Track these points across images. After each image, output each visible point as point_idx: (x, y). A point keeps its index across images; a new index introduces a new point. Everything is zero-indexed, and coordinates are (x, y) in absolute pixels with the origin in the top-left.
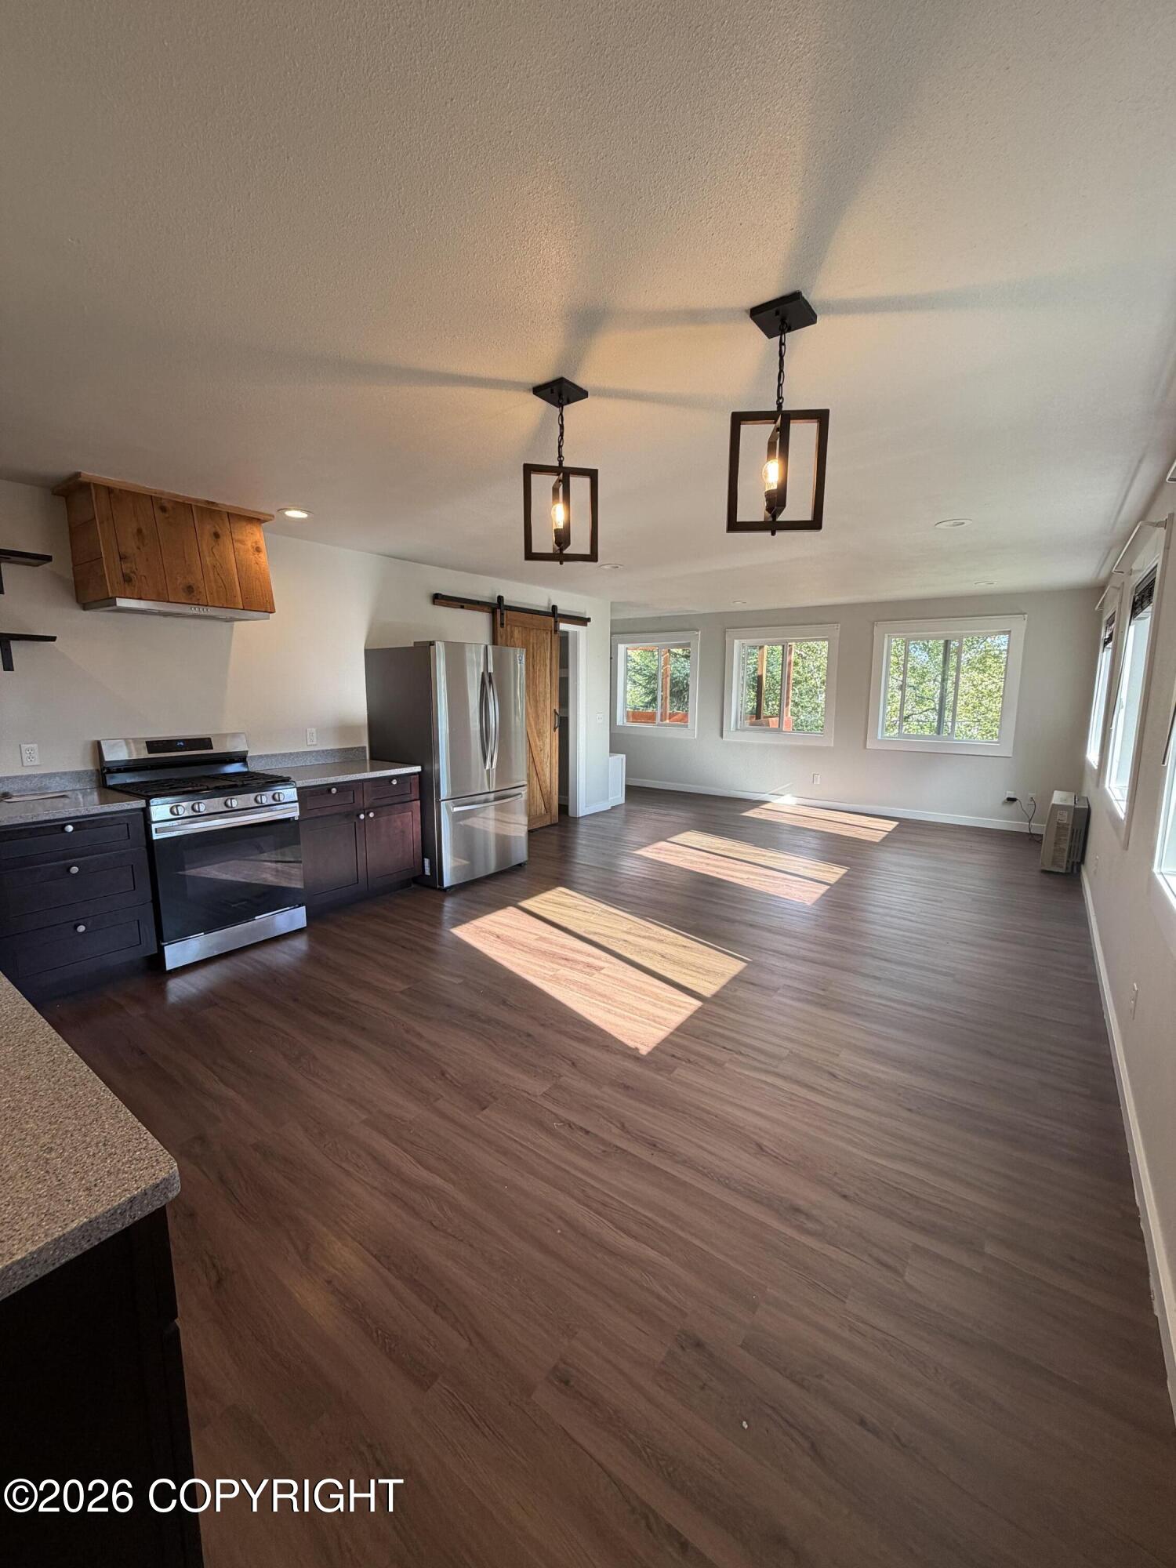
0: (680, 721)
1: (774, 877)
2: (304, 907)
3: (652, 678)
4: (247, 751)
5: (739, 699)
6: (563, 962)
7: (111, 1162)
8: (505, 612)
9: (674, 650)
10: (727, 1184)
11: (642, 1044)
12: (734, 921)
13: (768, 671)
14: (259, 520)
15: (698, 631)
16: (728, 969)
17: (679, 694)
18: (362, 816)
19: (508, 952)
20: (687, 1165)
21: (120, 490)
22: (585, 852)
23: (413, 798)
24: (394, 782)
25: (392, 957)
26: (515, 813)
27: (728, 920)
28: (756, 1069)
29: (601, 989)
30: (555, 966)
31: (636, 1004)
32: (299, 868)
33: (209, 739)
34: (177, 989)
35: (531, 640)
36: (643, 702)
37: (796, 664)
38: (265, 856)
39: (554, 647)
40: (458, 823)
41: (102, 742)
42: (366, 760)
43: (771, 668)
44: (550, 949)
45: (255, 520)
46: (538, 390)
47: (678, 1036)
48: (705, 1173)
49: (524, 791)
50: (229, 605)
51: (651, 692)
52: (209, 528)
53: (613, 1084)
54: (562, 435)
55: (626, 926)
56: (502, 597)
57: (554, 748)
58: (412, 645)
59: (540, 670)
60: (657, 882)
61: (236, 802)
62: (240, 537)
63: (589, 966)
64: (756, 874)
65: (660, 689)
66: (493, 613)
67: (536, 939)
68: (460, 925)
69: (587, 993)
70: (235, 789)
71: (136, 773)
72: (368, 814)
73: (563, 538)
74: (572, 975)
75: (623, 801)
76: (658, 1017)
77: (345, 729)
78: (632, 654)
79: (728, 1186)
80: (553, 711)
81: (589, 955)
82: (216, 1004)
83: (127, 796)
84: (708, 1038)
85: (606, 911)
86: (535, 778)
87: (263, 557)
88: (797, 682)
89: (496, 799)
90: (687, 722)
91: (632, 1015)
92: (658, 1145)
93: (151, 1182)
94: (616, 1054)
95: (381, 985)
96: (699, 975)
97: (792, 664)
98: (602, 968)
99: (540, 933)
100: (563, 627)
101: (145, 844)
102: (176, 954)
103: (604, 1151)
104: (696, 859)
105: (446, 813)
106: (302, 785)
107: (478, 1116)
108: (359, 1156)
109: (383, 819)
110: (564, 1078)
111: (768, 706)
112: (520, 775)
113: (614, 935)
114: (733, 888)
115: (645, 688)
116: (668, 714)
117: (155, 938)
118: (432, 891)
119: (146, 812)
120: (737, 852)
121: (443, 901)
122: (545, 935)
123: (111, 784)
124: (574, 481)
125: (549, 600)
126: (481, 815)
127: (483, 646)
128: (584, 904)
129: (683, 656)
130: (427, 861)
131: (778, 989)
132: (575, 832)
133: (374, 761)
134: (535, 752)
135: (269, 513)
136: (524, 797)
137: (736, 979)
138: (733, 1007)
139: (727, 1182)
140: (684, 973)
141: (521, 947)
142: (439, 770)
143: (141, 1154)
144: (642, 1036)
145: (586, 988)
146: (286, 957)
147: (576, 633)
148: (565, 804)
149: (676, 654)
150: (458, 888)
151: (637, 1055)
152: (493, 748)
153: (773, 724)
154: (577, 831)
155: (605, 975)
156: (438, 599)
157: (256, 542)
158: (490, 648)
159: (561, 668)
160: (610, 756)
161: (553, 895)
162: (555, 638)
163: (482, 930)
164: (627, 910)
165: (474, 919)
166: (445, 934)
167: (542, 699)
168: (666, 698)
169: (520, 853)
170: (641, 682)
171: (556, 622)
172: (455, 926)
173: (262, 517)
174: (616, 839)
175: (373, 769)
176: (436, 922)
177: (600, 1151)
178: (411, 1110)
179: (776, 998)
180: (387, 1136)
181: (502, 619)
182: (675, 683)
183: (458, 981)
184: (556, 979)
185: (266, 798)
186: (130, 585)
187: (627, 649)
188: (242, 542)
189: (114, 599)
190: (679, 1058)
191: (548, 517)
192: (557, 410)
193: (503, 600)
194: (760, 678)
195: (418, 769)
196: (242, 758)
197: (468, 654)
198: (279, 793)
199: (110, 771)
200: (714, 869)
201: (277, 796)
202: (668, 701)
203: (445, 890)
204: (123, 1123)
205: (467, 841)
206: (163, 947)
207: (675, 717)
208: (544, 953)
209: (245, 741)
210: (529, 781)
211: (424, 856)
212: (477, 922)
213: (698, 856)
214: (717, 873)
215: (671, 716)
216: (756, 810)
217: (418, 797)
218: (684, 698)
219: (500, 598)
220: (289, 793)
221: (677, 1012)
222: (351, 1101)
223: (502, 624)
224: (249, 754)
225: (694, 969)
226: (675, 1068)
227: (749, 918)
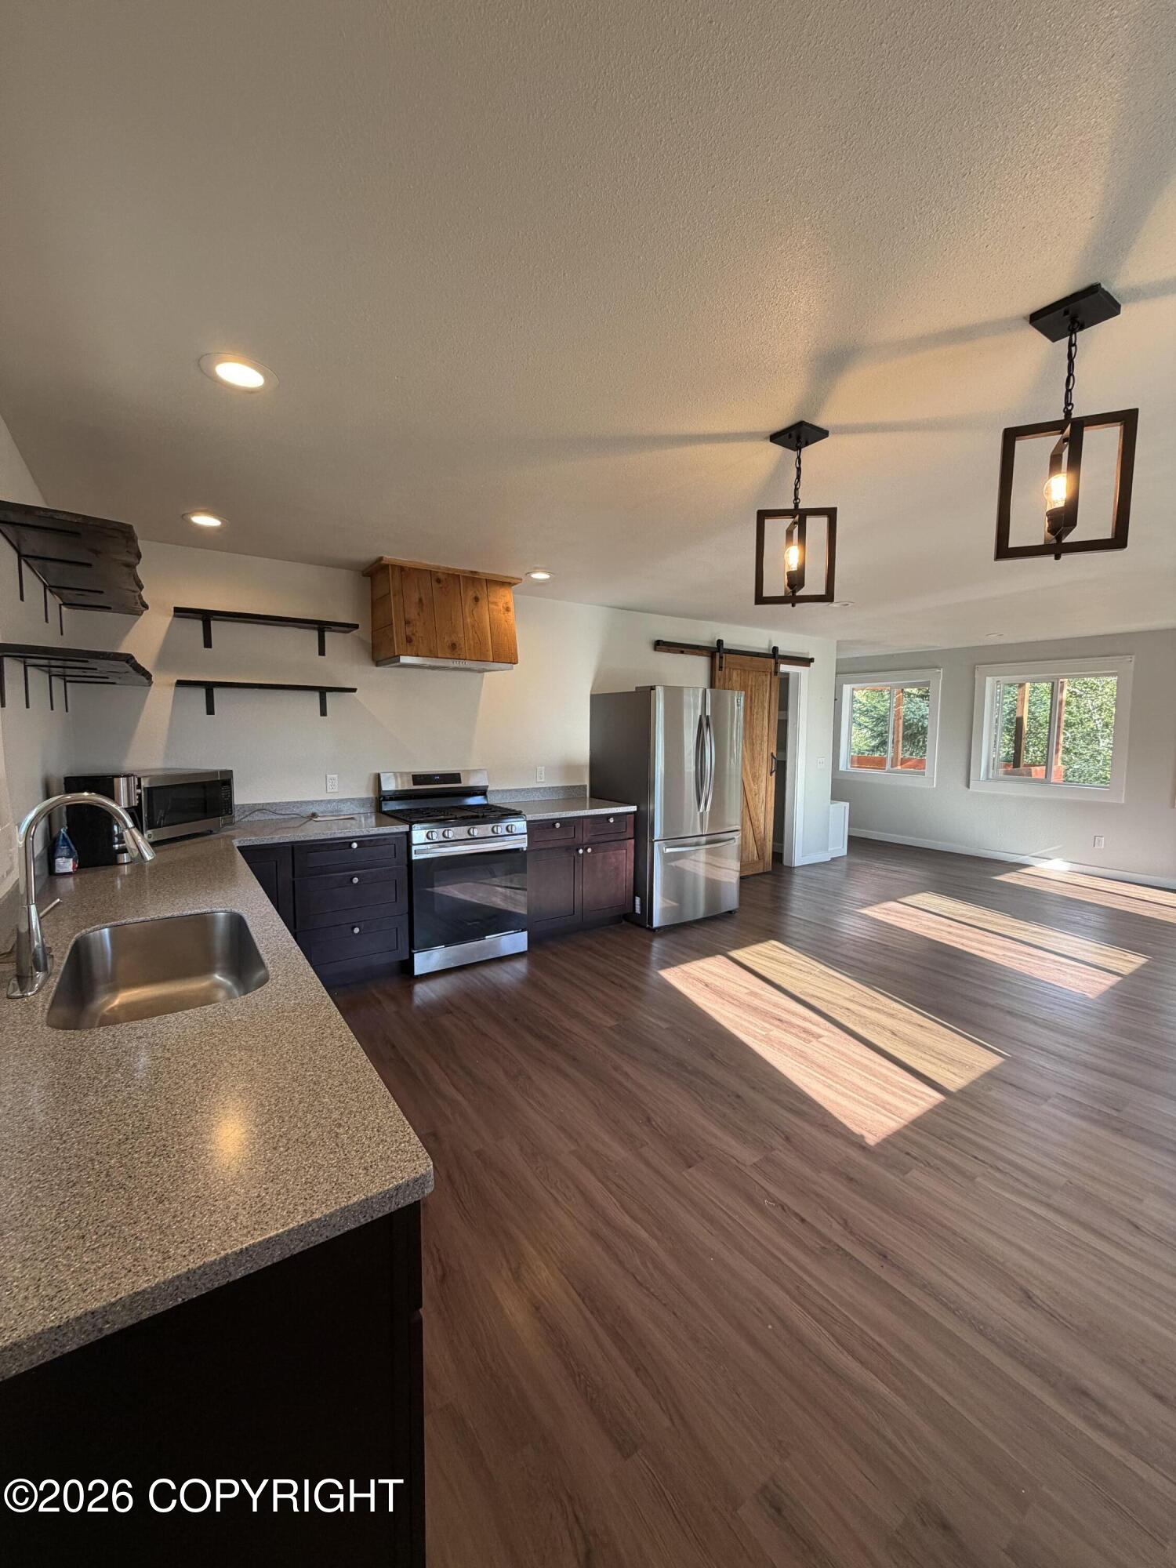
0: (914, 768)
1: (1039, 957)
2: (526, 933)
3: (881, 719)
4: (487, 786)
5: (992, 745)
6: (777, 1023)
7: (383, 1147)
8: (724, 655)
9: (907, 690)
10: (981, 1330)
11: (869, 1132)
12: (986, 1005)
13: (1030, 711)
14: (510, 583)
15: (939, 668)
16: (979, 1062)
17: (912, 737)
18: (581, 851)
19: (717, 1002)
20: (925, 1290)
21: (409, 568)
22: (800, 903)
23: (628, 836)
24: (612, 820)
25: (602, 992)
26: (727, 858)
27: (979, 1003)
28: (1020, 1193)
29: (820, 1059)
30: (766, 1025)
31: (861, 1083)
32: (525, 895)
33: (459, 774)
34: (424, 992)
35: (750, 683)
36: (868, 746)
37: (1068, 703)
38: (496, 881)
39: (773, 689)
40: (669, 864)
41: (382, 775)
42: (586, 797)
43: (1033, 709)
44: (762, 1006)
45: (506, 583)
46: (775, 438)
47: (912, 1130)
48: (952, 1307)
49: (737, 836)
50: (482, 659)
51: (879, 735)
52: (471, 594)
53: (835, 1171)
54: (798, 477)
55: (849, 993)
56: (722, 641)
57: (769, 793)
58: (634, 690)
59: (757, 713)
60: (886, 948)
61: (477, 831)
62: (495, 600)
63: (806, 1031)
64: (1015, 951)
65: (891, 731)
66: (712, 656)
67: (747, 993)
68: (668, 967)
69: (800, 1060)
70: (477, 820)
71: (401, 802)
72: (587, 849)
73: (796, 580)
74: (785, 1037)
75: (845, 853)
76: (888, 1104)
77: (569, 768)
78: (858, 694)
79: (981, 1332)
80: (770, 755)
81: (805, 1019)
82: (451, 1012)
83: (396, 821)
84: (953, 1141)
85: (825, 973)
86: (749, 823)
87: (511, 614)
88: (1069, 725)
89: (708, 843)
90: (924, 769)
91: (856, 1096)
92: (889, 1257)
93: (413, 1175)
94: (837, 1137)
95: (593, 1019)
96: (940, 1063)
97: (1064, 703)
98: (820, 1036)
99: (751, 988)
100: (784, 668)
101: (406, 862)
102: (425, 962)
103: (824, 1248)
104: (934, 925)
105: (659, 852)
106: (531, 819)
107: (683, 1173)
108: (568, 1187)
109: (600, 855)
110: (777, 1152)
111: (1028, 752)
112: (734, 819)
113: (834, 1001)
114: (980, 963)
115: (872, 730)
116: (899, 759)
117: (408, 948)
118: (644, 930)
119: (409, 835)
120: (990, 922)
121: (652, 941)
122: (756, 990)
123: (385, 810)
124: (811, 521)
125: (770, 641)
126: (693, 857)
127: (701, 690)
128: (798, 961)
129: (918, 696)
130: (638, 900)
131: (1050, 1097)
132: (790, 882)
133: (593, 799)
134: (749, 796)
135: (518, 576)
136: (737, 842)
137: (990, 1075)
138: (985, 1109)
139: (981, 1327)
140: (921, 1058)
141: (730, 1000)
142: (654, 810)
143: (405, 1146)
144: (869, 1122)
145: (802, 1055)
146: (509, 976)
147: (798, 675)
148: (780, 852)
149: (909, 694)
150: (667, 930)
151: (863, 1144)
152: (708, 790)
153: (1037, 774)
154: (791, 881)
155: (824, 1044)
156: (659, 645)
157: (506, 603)
158: (708, 691)
159: (780, 710)
160: (831, 803)
161: (766, 948)
162: (775, 679)
163: (689, 975)
164: (849, 975)
165: (683, 963)
166: (654, 976)
167: (759, 742)
168: (898, 741)
169: (731, 899)
170: (867, 724)
171: (776, 663)
172: (663, 968)
173: (513, 581)
174: (835, 894)
175: (591, 808)
176: (644, 961)
177: (818, 1246)
178: (618, 1152)
179: (1045, 1107)
180: (592, 1171)
181: (721, 662)
182: (908, 726)
183: (664, 1025)
184: (769, 1040)
185: (501, 829)
186: (411, 645)
187: (853, 689)
188: (495, 603)
189: (398, 656)
190: (915, 1158)
191: (780, 559)
192: (794, 454)
193: (722, 644)
194: (1020, 721)
195: (634, 808)
196: (483, 792)
197: (685, 697)
198: (512, 825)
199: (385, 799)
200: (958, 939)
201: (510, 828)
202: (901, 743)
203: (654, 930)
204: (392, 1114)
205: (678, 881)
206: (413, 954)
207: (909, 763)
208: (755, 1010)
209: (486, 776)
210: (742, 826)
211: (635, 894)
212: (686, 967)
213: (935, 922)
214: (963, 944)
215: (903, 762)
216: (1014, 874)
217: (632, 836)
218: (919, 742)
219: (720, 642)
220: (520, 825)
221: (914, 1103)
222: (561, 1128)
223: (721, 668)
224: (489, 789)
225: (934, 1054)
226: (911, 1169)
227: (1004, 1002)
